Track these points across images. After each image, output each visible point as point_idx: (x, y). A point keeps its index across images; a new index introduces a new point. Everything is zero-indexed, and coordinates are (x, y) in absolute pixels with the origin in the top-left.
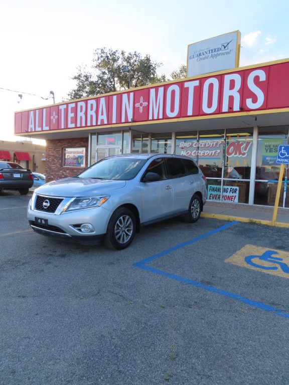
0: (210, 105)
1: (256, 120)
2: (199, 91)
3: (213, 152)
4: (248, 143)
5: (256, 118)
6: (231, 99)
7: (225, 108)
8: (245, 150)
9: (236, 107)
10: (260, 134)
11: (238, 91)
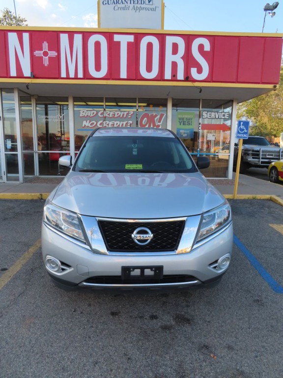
0: (149, 69)
1: (200, 92)
2: (134, 49)
3: (125, 123)
4: (162, 115)
5: (201, 89)
6: (174, 65)
7: (168, 75)
8: (159, 122)
9: (181, 75)
10: (173, 105)
11: (182, 58)
